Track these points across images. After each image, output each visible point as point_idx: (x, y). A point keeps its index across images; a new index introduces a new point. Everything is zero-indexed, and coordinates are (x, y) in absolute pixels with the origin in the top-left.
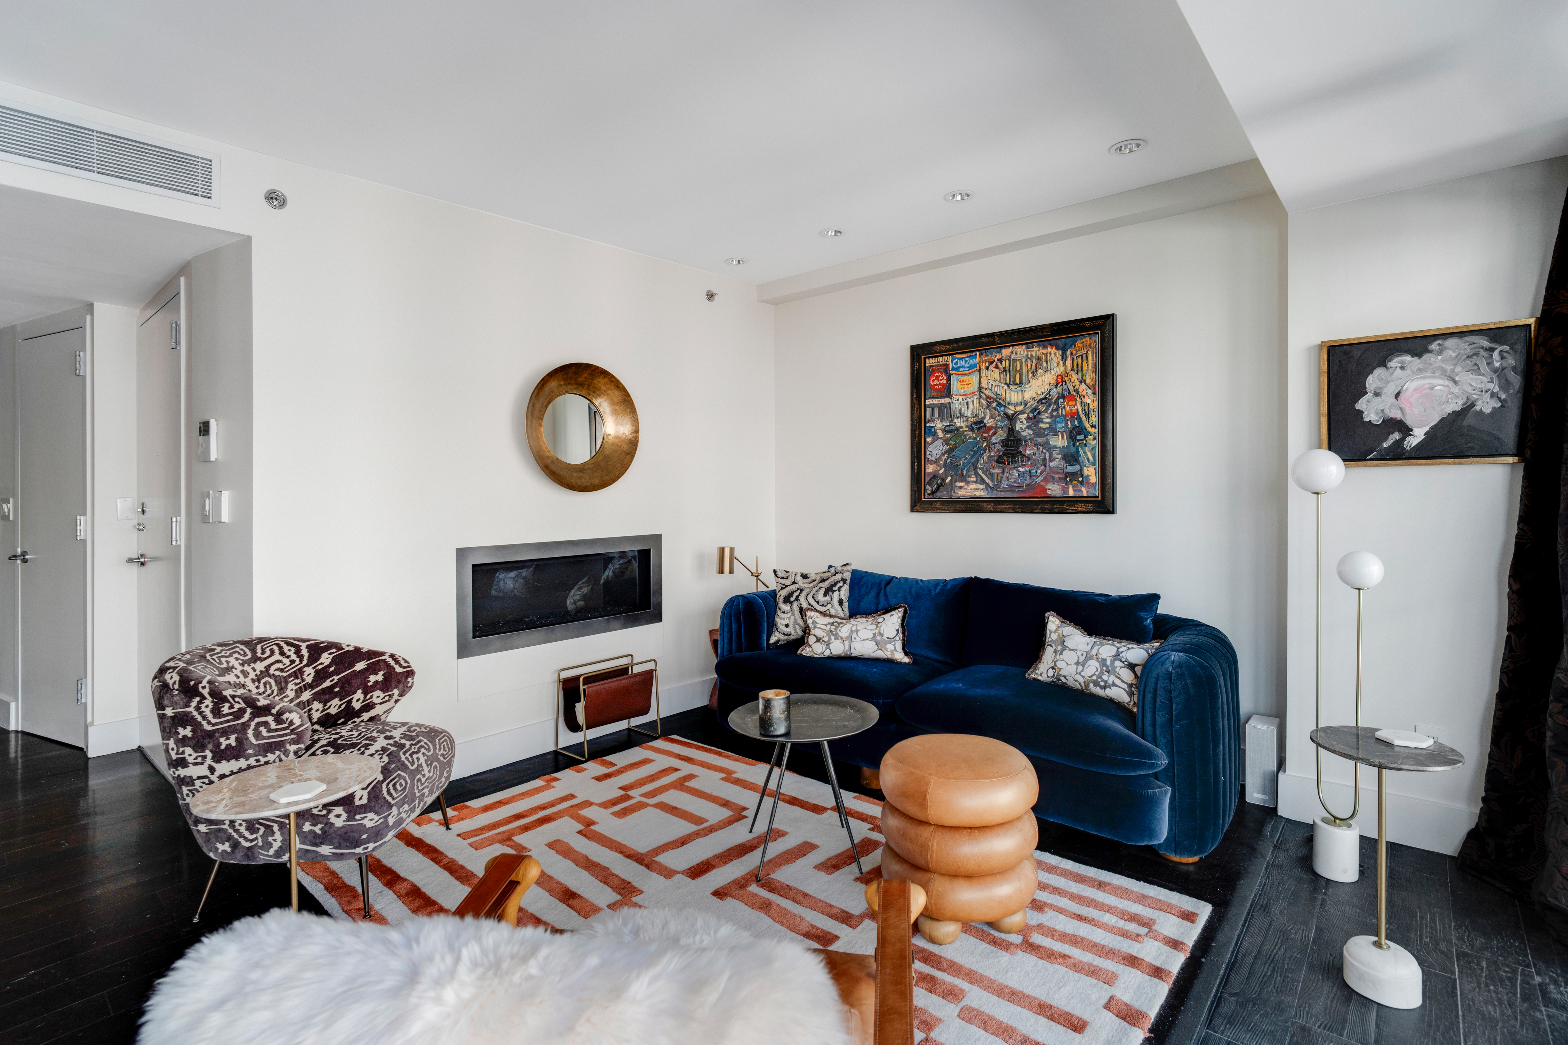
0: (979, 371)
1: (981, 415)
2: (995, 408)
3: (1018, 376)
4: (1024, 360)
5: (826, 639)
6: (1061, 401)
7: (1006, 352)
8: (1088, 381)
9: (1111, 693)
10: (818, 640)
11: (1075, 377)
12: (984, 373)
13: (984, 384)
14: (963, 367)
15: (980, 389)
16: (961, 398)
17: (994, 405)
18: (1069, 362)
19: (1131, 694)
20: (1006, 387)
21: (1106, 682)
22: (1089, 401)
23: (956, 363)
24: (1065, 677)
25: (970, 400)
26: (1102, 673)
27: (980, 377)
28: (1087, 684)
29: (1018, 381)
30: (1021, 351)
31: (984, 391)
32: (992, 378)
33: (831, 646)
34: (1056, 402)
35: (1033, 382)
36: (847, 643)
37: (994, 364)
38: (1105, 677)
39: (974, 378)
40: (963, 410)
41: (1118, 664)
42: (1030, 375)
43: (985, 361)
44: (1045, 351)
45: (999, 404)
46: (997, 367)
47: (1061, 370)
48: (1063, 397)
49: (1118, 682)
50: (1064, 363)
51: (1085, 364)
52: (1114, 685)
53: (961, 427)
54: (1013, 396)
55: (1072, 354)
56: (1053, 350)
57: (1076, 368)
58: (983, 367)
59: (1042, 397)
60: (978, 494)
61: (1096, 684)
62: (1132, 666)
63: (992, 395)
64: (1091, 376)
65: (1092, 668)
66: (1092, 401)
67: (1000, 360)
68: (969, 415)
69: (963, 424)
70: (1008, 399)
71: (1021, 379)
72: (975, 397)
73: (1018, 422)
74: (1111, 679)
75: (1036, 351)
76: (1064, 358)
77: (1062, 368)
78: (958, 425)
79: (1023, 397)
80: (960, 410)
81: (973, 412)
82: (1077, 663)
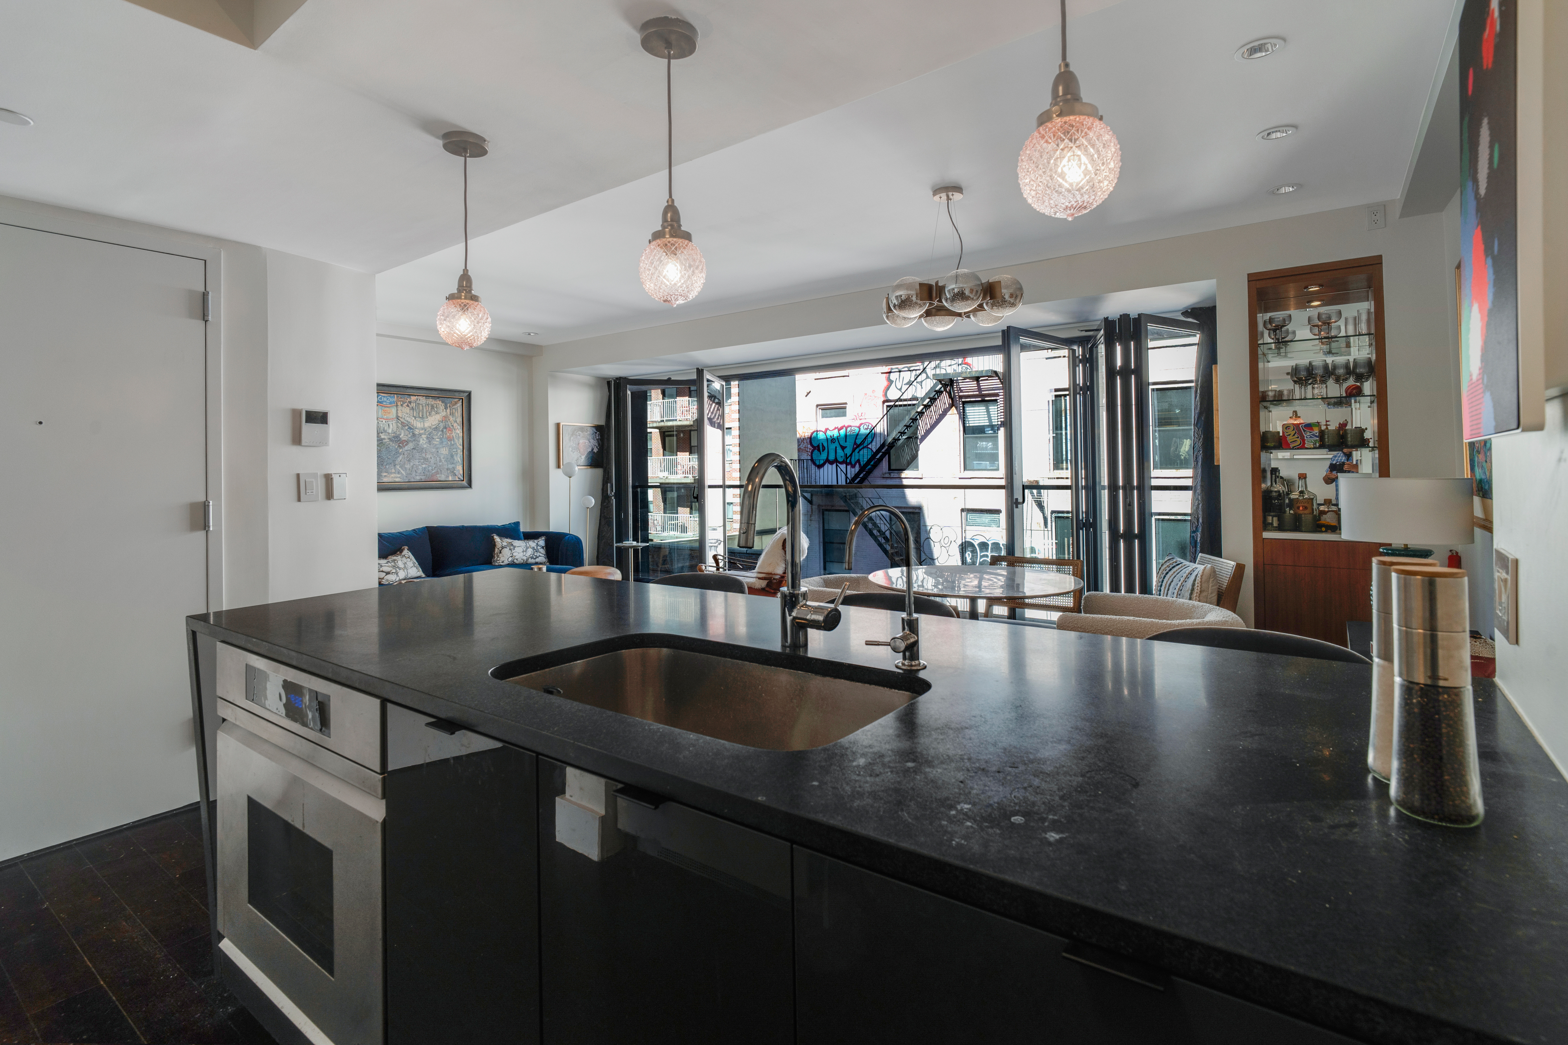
0: (397, 406)
1: (398, 433)
2: (407, 430)
3: (421, 413)
4: (424, 405)
5: (394, 571)
6: (445, 430)
7: (413, 398)
8: (458, 422)
9: (538, 560)
10: (388, 573)
11: (451, 419)
12: (400, 408)
13: (400, 415)
14: (385, 402)
15: (398, 418)
16: (384, 421)
17: (407, 427)
18: (448, 410)
19: (545, 558)
20: (414, 418)
21: (536, 556)
22: (459, 432)
23: (381, 399)
24: (517, 560)
25: (390, 423)
26: (534, 553)
27: (397, 410)
28: (527, 560)
29: (421, 416)
30: (422, 400)
31: (400, 419)
32: (405, 412)
33: (399, 574)
34: (442, 431)
35: (429, 418)
36: (405, 570)
37: (406, 404)
38: (536, 554)
39: (394, 410)
40: (386, 428)
41: (539, 547)
42: (428, 414)
43: (401, 401)
44: (436, 402)
45: (410, 428)
46: (408, 406)
47: (444, 414)
48: (445, 428)
49: (541, 555)
50: (446, 412)
51: (456, 413)
52: (540, 556)
53: (384, 439)
54: (418, 424)
55: (450, 407)
56: (440, 403)
57: (452, 414)
58: (399, 404)
59: (434, 427)
60: (397, 480)
61: (532, 558)
62: (543, 547)
63: (405, 422)
64: (459, 420)
65: (530, 552)
66: (459, 431)
67: (410, 402)
68: (390, 431)
69: (385, 437)
70: (415, 425)
71: (423, 416)
72: (394, 422)
73: (421, 439)
74: (538, 554)
75: (431, 401)
76: (446, 408)
77: (445, 413)
78: (383, 437)
79: (424, 425)
80: (384, 428)
81: (393, 430)
82: (523, 552)
